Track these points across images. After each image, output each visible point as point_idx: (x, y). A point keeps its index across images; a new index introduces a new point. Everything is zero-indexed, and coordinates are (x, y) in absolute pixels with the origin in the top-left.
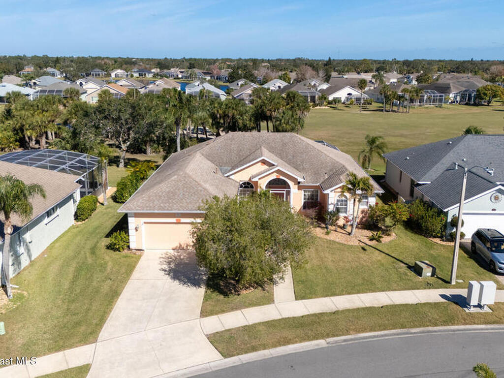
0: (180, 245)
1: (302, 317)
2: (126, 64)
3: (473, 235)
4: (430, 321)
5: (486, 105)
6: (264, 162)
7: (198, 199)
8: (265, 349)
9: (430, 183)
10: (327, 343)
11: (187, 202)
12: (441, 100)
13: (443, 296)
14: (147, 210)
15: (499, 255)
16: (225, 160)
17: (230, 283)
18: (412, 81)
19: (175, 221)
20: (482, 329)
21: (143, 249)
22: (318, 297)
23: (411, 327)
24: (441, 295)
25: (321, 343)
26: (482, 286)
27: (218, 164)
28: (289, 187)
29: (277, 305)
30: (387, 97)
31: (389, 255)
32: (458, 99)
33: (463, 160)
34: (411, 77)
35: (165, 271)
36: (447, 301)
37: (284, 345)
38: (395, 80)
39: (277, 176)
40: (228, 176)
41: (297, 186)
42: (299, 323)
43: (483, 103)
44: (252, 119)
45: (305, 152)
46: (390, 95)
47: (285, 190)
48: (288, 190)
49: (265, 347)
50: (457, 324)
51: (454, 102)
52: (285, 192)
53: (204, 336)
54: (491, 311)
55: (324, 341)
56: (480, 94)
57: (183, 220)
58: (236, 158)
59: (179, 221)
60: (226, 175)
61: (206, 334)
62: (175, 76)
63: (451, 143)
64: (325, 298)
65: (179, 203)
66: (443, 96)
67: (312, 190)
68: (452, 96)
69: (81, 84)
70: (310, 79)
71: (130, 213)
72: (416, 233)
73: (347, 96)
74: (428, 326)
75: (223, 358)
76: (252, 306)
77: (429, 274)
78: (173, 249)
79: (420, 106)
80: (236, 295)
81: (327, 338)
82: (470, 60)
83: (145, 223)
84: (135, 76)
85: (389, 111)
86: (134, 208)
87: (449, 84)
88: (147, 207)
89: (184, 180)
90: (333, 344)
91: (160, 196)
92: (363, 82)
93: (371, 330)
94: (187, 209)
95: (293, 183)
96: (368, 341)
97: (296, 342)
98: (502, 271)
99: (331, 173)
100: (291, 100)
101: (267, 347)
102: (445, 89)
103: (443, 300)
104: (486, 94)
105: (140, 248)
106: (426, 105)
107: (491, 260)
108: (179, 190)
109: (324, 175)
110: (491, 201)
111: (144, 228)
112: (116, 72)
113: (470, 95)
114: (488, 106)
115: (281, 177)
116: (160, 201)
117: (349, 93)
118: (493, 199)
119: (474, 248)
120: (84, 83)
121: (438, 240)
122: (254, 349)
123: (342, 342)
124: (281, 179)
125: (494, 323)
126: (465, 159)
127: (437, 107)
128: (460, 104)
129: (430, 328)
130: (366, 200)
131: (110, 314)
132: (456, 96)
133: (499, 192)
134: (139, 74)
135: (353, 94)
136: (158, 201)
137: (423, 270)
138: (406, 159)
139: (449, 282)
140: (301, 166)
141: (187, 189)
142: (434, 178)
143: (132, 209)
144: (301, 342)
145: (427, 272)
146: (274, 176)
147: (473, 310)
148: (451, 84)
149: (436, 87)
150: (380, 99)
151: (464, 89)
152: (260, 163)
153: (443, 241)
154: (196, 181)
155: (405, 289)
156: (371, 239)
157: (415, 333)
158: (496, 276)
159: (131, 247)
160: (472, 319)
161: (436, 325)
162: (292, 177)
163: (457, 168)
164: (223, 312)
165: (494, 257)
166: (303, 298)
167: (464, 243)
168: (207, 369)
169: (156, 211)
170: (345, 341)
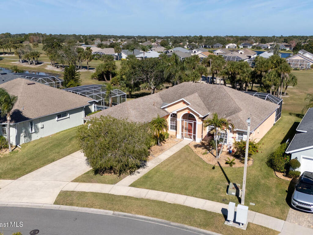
2: (240, 40)
6: (184, 102)
9: (306, 132)
10: (113, 214)
25: (110, 213)
28: (195, 120)
29: (115, 186)
39: (188, 111)
40: (163, 108)
47: (193, 121)
48: (195, 121)
52: (193, 123)
53: (60, 191)
54: (245, 230)
55: (113, 212)
60: (162, 108)
62: (266, 48)
64: (146, 189)
69: (195, 52)
75: (53, 204)
77: (234, 194)
84: (240, 48)
95: (198, 118)
96: (134, 220)
98: (294, 206)
112: (228, 45)
120: (196, 52)
121: (280, 175)
124: (191, 114)
130: (242, 136)
134: (244, 46)
145: (233, 192)
146: (186, 112)
152: (182, 102)
153: (284, 176)
156: (227, 163)
162: (196, 113)
168: (40, 207)
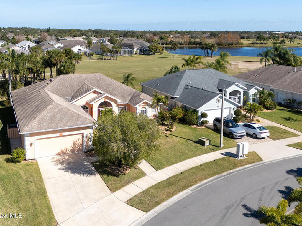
0: (62, 151)
1: (168, 179)
3: (214, 121)
4: (227, 168)
5: (153, 55)
6: (95, 92)
7: (72, 119)
8: (163, 202)
9: (179, 96)
10: (191, 191)
11: (66, 122)
12: (131, 53)
13: (222, 154)
14: (41, 130)
15: (233, 129)
16: (65, 93)
17: (114, 169)
18: (105, 42)
19: (59, 135)
20: (249, 167)
21: (35, 158)
22: (166, 167)
23: (222, 172)
24: (221, 154)
26: (243, 145)
27: (61, 96)
29: (149, 175)
30: (104, 51)
31: (180, 137)
32: (138, 51)
33: (189, 83)
34: (105, 40)
35: (63, 169)
36: (225, 156)
37: (171, 197)
38: (96, 42)
39: (105, 100)
41: (116, 105)
42: (169, 183)
43: (151, 54)
44: (43, 66)
45: (112, 85)
46: (106, 50)
48: (111, 108)
49: (163, 201)
50: (239, 167)
51: (137, 53)
53: (124, 203)
54: (247, 157)
55: (188, 190)
56: (150, 49)
57: (64, 134)
58: (72, 91)
59: (61, 135)
61: (124, 202)
63: (179, 74)
64: (170, 167)
65: (60, 123)
66: (131, 50)
67: (123, 106)
68: (135, 50)
70: (50, 41)
71: (27, 134)
72: (183, 124)
73: (78, 51)
74: (228, 171)
75: (145, 213)
76: (137, 179)
77: (208, 144)
78: (57, 155)
79: (121, 56)
80: (123, 175)
81: (189, 188)
82: (126, 30)
83: (37, 139)
85: (106, 59)
86: (30, 130)
87: (132, 44)
88: (40, 128)
89: (58, 108)
90: (193, 190)
91: (45, 120)
92: (90, 43)
93: (206, 178)
94: (68, 126)
95: (114, 103)
97: (176, 194)
98: (237, 137)
99: (131, 96)
100: (68, 54)
101: (164, 200)
102: (131, 46)
103: (224, 156)
104: (153, 49)
105: (34, 158)
106: (124, 55)
107: (230, 132)
108: (56, 114)
109: (128, 97)
110: (217, 102)
111: (37, 144)
113: (143, 49)
114: (154, 55)
115: (107, 100)
116: (47, 123)
117: (79, 49)
118: (217, 101)
119: (216, 128)
121: (195, 126)
122: (158, 203)
123: (197, 188)
124: (107, 102)
125: (252, 163)
126: (190, 83)
127: (129, 56)
128: (140, 55)
129: (229, 171)
131: (50, 204)
132: (137, 50)
133: (219, 98)
135: (81, 50)
136: (46, 123)
137: (206, 143)
138: (158, 85)
139: (220, 147)
140: (113, 93)
141: (62, 113)
142: (181, 94)
143: (30, 131)
144: (178, 193)
145: (207, 143)
146: (103, 100)
147: (240, 158)
148: (133, 44)
149: (126, 45)
150: (97, 52)
151: (141, 46)
152: (92, 93)
153: (198, 126)
154: (66, 108)
155: (203, 154)
156: (167, 130)
157: (225, 176)
158: (235, 140)
159: (27, 158)
160: (242, 163)
161: (231, 169)
162: (114, 99)
163: (190, 87)
164: (123, 186)
165: (231, 130)
166: (160, 169)
167: (209, 126)
168: (142, 222)
169: (47, 130)
170: (198, 187)
